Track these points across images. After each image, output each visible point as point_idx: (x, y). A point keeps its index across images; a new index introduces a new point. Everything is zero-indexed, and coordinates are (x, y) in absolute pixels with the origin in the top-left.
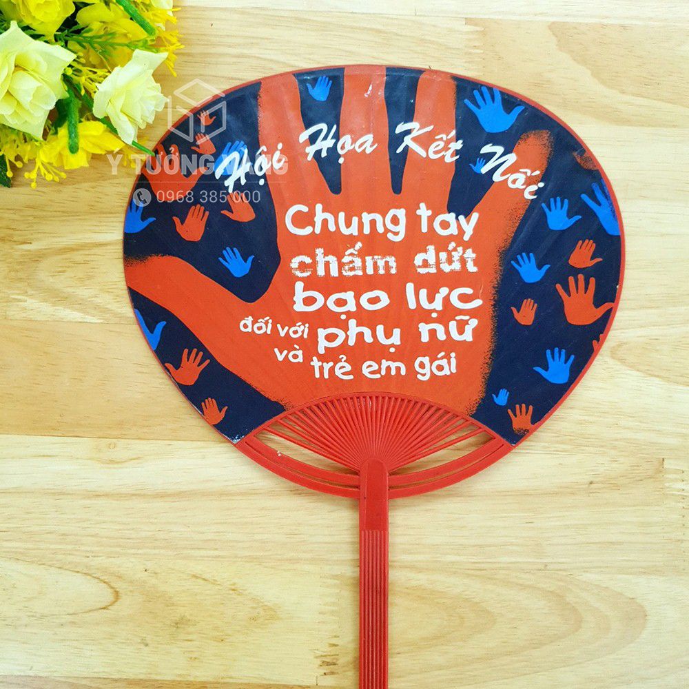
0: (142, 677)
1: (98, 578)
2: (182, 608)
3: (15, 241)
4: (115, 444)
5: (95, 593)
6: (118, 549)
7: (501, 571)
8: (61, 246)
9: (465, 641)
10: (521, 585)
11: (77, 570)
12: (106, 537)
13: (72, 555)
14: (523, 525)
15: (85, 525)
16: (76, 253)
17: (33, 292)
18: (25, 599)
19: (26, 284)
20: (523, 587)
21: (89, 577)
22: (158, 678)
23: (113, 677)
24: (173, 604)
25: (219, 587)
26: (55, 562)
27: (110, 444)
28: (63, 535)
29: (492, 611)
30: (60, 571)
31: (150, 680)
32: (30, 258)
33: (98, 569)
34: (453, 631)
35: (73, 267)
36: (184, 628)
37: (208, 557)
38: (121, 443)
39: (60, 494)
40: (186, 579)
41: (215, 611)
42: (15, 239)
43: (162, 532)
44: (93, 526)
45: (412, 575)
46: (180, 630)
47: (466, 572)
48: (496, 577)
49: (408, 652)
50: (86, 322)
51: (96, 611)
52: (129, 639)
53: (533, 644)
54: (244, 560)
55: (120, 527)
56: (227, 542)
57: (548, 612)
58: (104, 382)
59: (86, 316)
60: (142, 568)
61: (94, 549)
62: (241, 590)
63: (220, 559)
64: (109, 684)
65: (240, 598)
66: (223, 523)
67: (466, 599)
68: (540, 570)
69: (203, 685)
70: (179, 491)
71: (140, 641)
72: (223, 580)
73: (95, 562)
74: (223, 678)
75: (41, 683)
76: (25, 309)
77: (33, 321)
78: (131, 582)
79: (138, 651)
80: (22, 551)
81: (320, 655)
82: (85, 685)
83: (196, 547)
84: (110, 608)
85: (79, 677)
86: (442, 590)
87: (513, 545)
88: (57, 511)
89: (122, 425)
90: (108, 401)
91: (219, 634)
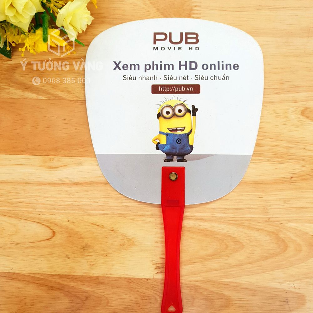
0: (66, 274)
1: (45, 225)
2: (86, 240)
3: (3, 60)
4: (53, 159)
5: (44, 232)
6: (55, 211)
7: (246, 222)
9: (228, 257)
10: (257, 228)
11: (34, 221)
12: (49, 205)
13: (32, 213)
14: (258, 199)
15: (38, 198)
17: (13, 85)
18: (9, 235)
19: (9, 81)
20: (258, 230)
21: (40, 224)
22: (75, 274)
23: (52, 273)
24: (82, 238)
25: (105, 229)
26: (23, 217)
28: (27, 203)
29: (242, 241)
30: (26, 221)
31: (71, 276)
32: (11, 68)
33: (44, 220)
34: (223, 252)
35: (32, 72)
36: (87, 250)
37: (99, 214)
38: (56, 158)
39: (25, 183)
40: (88, 225)
41: (103, 241)
42: (4, 58)
43: (76, 202)
44: (42, 199)
45: (202, 223)
46: (85, 251)
47: (229, 222)
48: (244, 224)
49: (200, 262)
50: (39, 99)
51: (43, 241)
52: (60, 255)
53: (263, 258)
54: (118, 215)
55: (55, 199)
56: (109, 207)
57: (270, 242)
58: (47, 128)
59: (39, 96)
60: (66, 220)
61: (43, 210)
62: (117, 230)
63: (106, 215)
64: (50, 277)
65: (115, 235)
66: (107, 197)
67: (229, 235)
68: (266, 221)
69: (97, 278)
70: (85, 182)
71: (65, 256)
72: (107, 226)
73: (43, 217)
74: (107, 274)
75: (17, 276)
76: (9, 93)
77: (13, 98)
78: (61, 227)
79: (64, 261)
80: (7, 211)
81: (155, 263)
82: (39, 277)
83: (93, 209)
84: (51, 239)
85: (35, 274)
86: (216, 231)
87: (252, 209)
88: (24, 192)
89: (56, 149)
90: (50, 137)
91: (105, 252)
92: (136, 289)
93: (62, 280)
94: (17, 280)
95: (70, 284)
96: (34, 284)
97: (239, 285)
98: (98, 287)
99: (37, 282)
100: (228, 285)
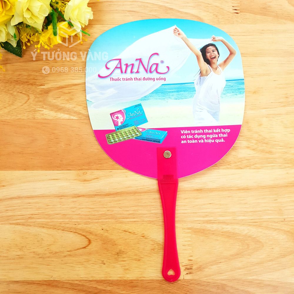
0: (103, 279)
1: (81, 234)
2: (120, 246)
3: (37, 85)
4: (86, 172)
5: (80, 241)
6: (89, 220)
7: (264, 223)
8: (57, 86)
9: (250, 256)
10: (274, 229)
11: (71, 231)
12: (84, 215)
13: (69, 224)
14: (274, 201)
15: (74, 210)
16: (65, 89)
17: (46, 107)
18: (47, 245)
19: (43, 103)
20: (276, 230)
21: (76, 234)
22: (110, 279)
23: (89, 279)
24: (116, 245)
25: (136, 236)
26: (60, 228)
27: (84, 173)
28: (64, 215)
29: (262, 241)
30: (63, 231)
31: (107, 280)
32: (44, 92)
33: (80, 230)
34: (245, 251)
35: (64, 95)
36: (121, 255)
37: (131, 222)
38: (89, 172)
39: (61, 196)
40: (121, 233)
41: (135, 247)
42: (37, 84)
43: (108, 212)
44: (77, 210)
45: (224, 226)
46: (120, 256)
47: (249, 223)
48: (263, 225)
49: (225, 262)
50: (71, 119)
51: (80, 250)
52: (95, 262)
53: (282, 255)
54: (148, 222)
55: (90, 210)
56: (139, 214)
57: (287, 241)
58: (80, 145)
59: (71, 117)
60: (101, 228)
61: (79, 220)
62: (147, 236)
63: (136, 223)
64: (88, 282)
65: (146, 240)
66: (137, 206)
67: (249, 236)
68: (282, 221)
69: (131, 281)
70: (116, 192)
71: (101, 262)
72: (138, 232)
73: (79, 226)
74: (140, 278)
75: (57, 283)
76: (43, 114)
77: (47, 119)
78: (96, 235)
79: (100, 267)
80: (45, 223)
81: (184, 265)
82: (77, 284)
83: (125, 217)
84: (87, 247)
85: (74, 280)
86: (238, 233)
87: (269, 210)
88: (60, 204)
89: (89, 164)
90: (82, 153)
91: (138, 257)
92: (167, 290)
93: (99, 285)
94: (57, 287)
95: (107, 288)
96: (73, 290)
97: (262, 282)
98: (132, 290)
99: (76, 288)
100: (251, 282)
